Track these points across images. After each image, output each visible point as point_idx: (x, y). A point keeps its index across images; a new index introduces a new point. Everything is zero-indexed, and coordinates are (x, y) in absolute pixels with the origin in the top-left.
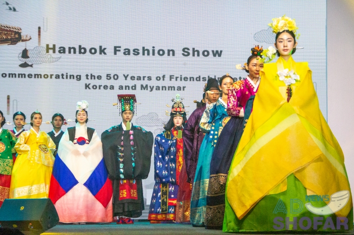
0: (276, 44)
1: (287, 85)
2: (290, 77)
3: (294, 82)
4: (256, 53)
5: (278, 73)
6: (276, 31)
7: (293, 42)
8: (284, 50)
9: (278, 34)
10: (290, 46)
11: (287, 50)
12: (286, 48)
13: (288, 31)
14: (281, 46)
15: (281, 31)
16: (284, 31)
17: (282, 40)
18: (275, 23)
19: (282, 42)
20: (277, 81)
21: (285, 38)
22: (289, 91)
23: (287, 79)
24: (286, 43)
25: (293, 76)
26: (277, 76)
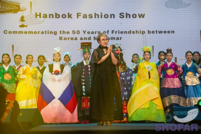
0: (144, 56)
2: (149, 68)
3: (151, 70)
4: (168, 51)
5: (145, 66)
7: (150, 56)
10: (149, 57)
12: (147, 58)
13: (148, 52)
16: (146, 52)
20: (145, 69)
21: (147, 54)
22: (149, 73)
23: (148, 69)
24: (147, 56)
25: (150, 68)
26: (145, 68)
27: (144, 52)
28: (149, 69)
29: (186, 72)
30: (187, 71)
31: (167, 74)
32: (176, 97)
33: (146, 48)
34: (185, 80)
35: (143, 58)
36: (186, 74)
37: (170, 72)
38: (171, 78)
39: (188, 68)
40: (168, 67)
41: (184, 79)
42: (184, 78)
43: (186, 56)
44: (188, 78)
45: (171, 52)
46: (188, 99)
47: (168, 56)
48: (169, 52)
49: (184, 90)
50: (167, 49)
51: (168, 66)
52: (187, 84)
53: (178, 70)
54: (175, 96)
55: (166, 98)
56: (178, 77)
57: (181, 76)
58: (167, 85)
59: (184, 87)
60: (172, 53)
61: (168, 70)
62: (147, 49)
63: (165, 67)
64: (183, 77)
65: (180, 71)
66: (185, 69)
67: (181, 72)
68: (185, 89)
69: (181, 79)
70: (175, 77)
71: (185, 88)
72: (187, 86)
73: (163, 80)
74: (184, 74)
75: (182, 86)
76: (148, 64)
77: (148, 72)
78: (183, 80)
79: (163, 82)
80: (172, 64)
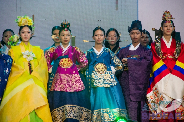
0: (20, 33)
1: (28, 61)
2: (30, 55)
3: (33, 59)
5: (23, 53)
6: (20, 25)
7: (31, 33)
8: (25, 38)
9: (21, 27)
10: (29, 35)
11: (27, 38)
12: (26, 37)
13: (28, 26)
14: (23, 35)
15: (23, 26)
16: (25, 26)
17: (24, 32)
18: (19, 20)
19: (24, 33)
20: (21, 58)
21: (26, 30)
22: (30, 65)
23: (28, 57)
24: (27, 34)
25: (32, 55)
26: (22, 55)
27: (19, 27)
28: (30, 58)
29: (93, 64)
30: (95, 62)
31: (61, 67)
32: (75, 109)
33: (25, 19)
34: (91, 78)
35: (19, 38)
36: (94, 67)
37: (66, 63)
38: (67, 74)
39: (97, 57)
40: (63, 55)
41: (90, 76)
42: (90, 74)
43: (93, 36)
44: (96, 75)
45: (68, 29)
46: (95, 111)
47: (63, 35)
48: (66, 29)
49: (90, 95)
50: (62, 22)
51: (63, 53)
52: (95, 85)
53: (81, 60)
54: (73, 107)
55: (57, 109)
56: (79, 73)
57: (84, 71)
58: (58, 87)
59: (90, 89)
60: (70, 30)
61: (62, 60)
62: (26, 22)
63: (57, 54)
64: (87, 73)
65: (83, 62)
66: (92, 58)
67: (84, 65)
68: (92, 94)
69: (85, 76)
70: (74, 72)
71: (92, 91)
72: (95, 88)
73: (53, 77)
74: (90, 68)
75: (85, 88)
76: (28, 48)
77: (28, 63)
78: (89, 78)
79: (52, 80)
80: (69, 50)
